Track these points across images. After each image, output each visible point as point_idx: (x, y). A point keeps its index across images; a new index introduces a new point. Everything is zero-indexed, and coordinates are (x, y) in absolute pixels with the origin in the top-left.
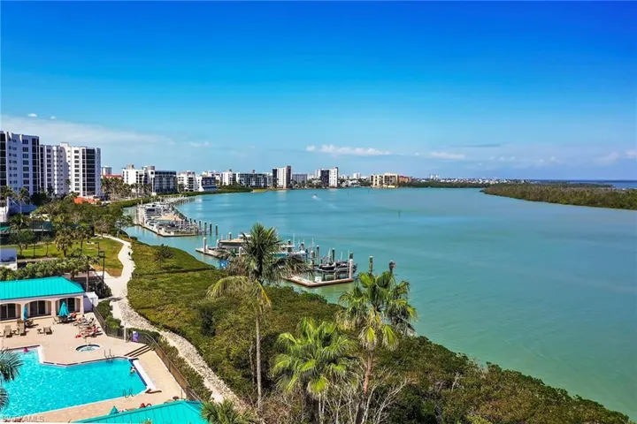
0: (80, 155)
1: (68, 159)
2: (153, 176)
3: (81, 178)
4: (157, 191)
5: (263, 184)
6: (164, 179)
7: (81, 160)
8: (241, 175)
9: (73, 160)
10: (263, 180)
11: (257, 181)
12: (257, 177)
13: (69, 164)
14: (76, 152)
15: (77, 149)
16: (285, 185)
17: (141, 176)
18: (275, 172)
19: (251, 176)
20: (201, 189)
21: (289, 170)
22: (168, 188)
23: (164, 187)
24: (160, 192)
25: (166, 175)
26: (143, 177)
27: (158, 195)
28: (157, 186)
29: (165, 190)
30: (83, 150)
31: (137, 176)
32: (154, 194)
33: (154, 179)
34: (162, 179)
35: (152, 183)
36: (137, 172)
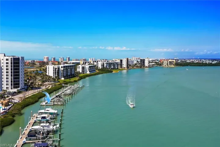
0: (9, 62)
1: (2, 65)
2: (62, 69)
3: (10, 77)
4: (64, 77)
5: (116, 67)
6: (69, 70)
7: (10, 65)
8: (107, 64)
9: (5, 65)
10: (116, 65)
11: (114, 66)
12: (114, 64)
13: (3, 68)
14: (7, 60)
15: (8, 58)
16: (126, 67)
17: (56, 69)
18: (121, 61)
19: (111, 63)
20: (88, 72)
21: (128, 60)
22: (71, 74)
23: (69, 74)
24: (66, 78)
25: (70, 68)
26: (57, 70)
27: (65, 79)
28: (65, 74)
29: (69, 76)
30: (11, 58)
31: (54, 69)
32: (63, 79)
33: (63, 70)
34: (68, 70)
35: (62, 73)
36: (54, 67)
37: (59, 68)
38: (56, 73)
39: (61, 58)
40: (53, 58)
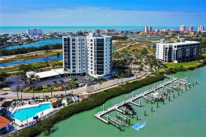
0: (93, 43)
2: (176, 49)
3: (93, 60)
4: (178, 59)
6: (188, 50)
7: (94, 46)
9: (90, 46)
13: (88, 49)
14: (91, 40)
17: (166, 48)
23: (187, 55)
24: (181, 61)
25: (189, 47)
26: (168, 49)
27: (179, 63)
28: (180, 55)
29: (187, 58)
30: (95, 39)
31: (164, 48)
32: (176, 62)
33: (177, 51)
34: (185, 50)
35: (175, 54)
36: (164, 46)
37: (171, 48)
38: (167, 54)
39: (200, 27)
40: (190, 27)
